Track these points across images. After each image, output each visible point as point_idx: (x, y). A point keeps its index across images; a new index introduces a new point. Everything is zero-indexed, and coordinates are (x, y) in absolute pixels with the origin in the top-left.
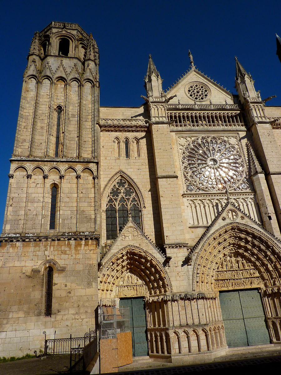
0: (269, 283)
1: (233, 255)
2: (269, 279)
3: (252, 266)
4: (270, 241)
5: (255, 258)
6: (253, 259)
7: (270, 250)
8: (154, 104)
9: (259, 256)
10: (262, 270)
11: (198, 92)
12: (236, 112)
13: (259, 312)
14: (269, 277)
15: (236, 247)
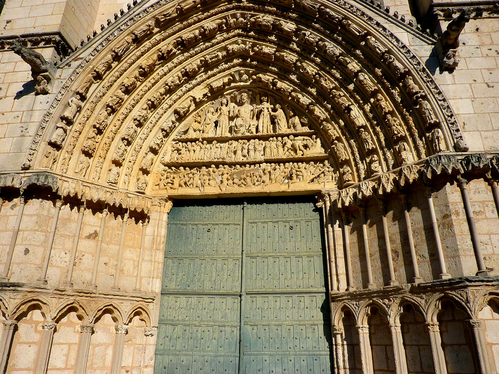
0: (352, 174)
1: (245, 95)
2: (355, 160)
3: (303, 125)
4: (358, 20)
5: (311, 94)
6: (305, 100)
7: (358, 52)
9: (323, 83)
10: (334, 131)
13: (306, 276)
14: (353, 154)
15: (251, 66)
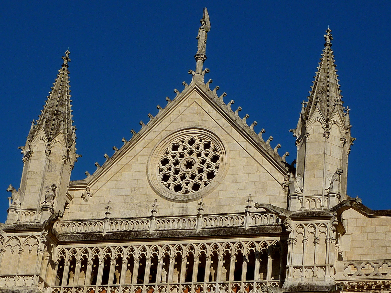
8: (13, 234)
11: (189, 165)
12: (266, 239)
